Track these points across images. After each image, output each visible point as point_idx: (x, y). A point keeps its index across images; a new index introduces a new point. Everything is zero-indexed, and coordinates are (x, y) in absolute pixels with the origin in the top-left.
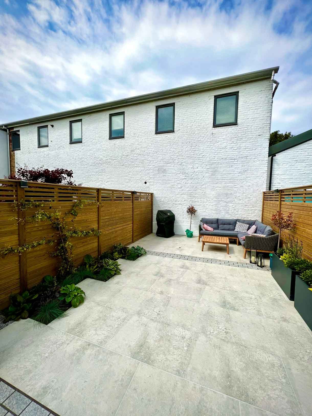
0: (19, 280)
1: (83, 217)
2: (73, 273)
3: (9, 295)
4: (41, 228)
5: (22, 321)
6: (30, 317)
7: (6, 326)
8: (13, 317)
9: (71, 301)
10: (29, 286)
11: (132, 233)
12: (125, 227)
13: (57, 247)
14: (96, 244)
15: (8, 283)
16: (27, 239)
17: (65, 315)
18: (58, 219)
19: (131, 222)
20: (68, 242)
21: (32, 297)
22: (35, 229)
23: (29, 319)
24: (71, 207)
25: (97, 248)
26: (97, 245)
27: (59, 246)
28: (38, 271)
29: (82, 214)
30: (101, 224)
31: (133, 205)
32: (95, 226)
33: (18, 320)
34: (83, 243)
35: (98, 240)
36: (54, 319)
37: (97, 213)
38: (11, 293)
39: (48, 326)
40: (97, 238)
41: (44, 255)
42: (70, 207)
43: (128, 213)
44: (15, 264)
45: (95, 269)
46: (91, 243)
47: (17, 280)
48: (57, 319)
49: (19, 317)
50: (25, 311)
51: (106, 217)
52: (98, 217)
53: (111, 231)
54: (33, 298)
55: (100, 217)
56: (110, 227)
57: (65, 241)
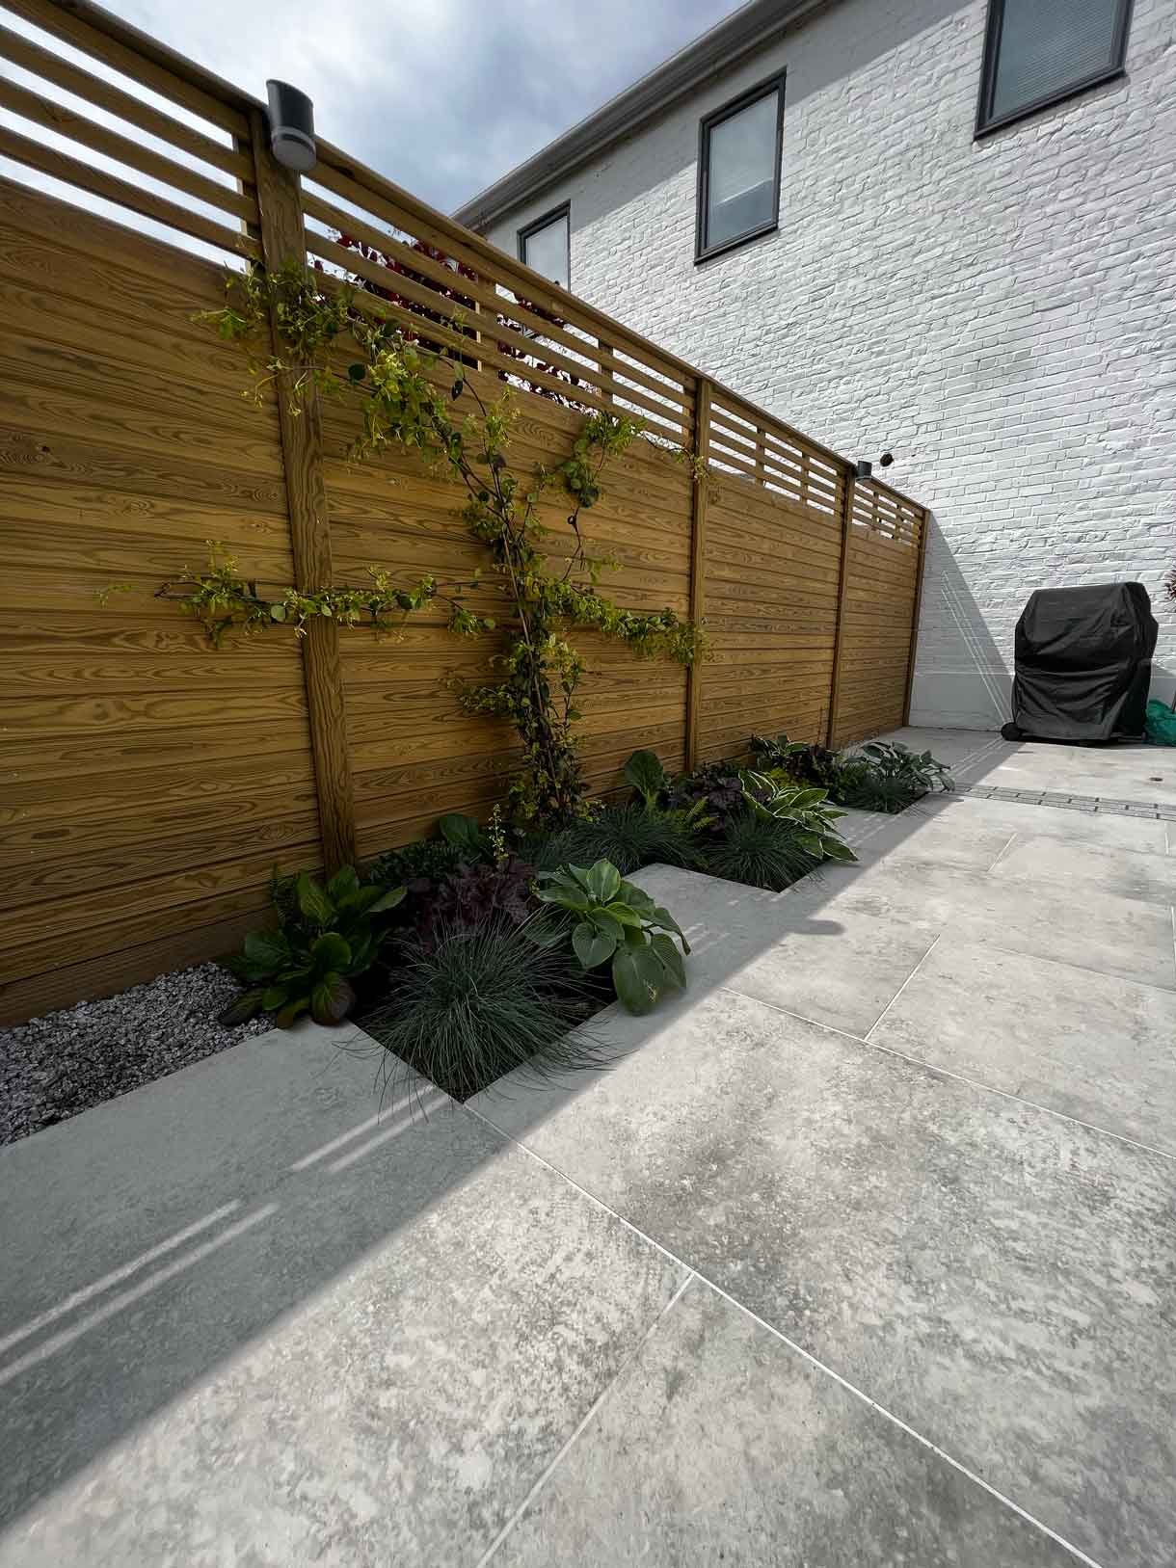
0: (310, 804)
1: (623, 530)
2: (580, 823)
3: (266, 875)
4: (410, 521)
5: (315, 1037)
6: (356, 1015)
7: (232, 1044)
8: (271, 998)
9: (610, 961)
10: (367, 852)
11: (827, 701)
12: (804, 655)
13: (498, 662)
14: (677, 712)
15: (254, 805)
16: (335, 566)
17: (580, 1055)
18: (499, 463)
19: (829, 642)
20: (553, 638)
21: (374, 900)
22: (378, 514)
23: (351, 1031)
24: (565, 443)
25: (681, 734)
26: (681, 717)
27: (510, 653)
28: (404, 780)
29: (616, 509)
30: (703, 604)
31: (843, 546)
32: (679, 608)
33: (292, 1022)
34: (619, 682)
35: (688, 686)
36: (505, 1069)
37: (687, 532)
38: (275, 866)
39: (468, 1113)
40: (682, 680)
41: (432, 695)
42: (557, 438)
43: (818, 585)
44: (282, 701)
45: (697, 818)
46: (655, 698)
47: (297, 798)
48: (525, 1069)
49: (301, 1004)
50: (334, 978)
51: (726, 573)
52: (692, 558)
53: (742, 658)
54: (377, 909)
55: (699, 560)
56: (741, 638)
57: (538, 633)
